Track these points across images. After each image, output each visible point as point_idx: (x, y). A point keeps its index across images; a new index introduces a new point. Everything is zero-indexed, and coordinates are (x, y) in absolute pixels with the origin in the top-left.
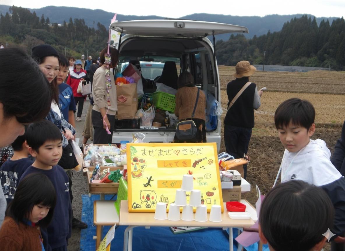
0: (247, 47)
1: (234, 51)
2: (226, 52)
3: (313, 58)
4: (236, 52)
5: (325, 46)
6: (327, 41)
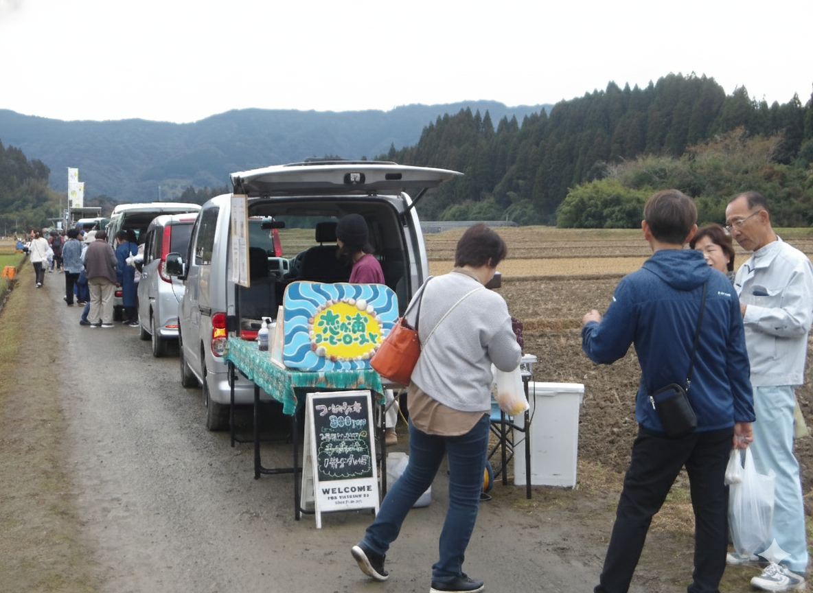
3: (486, 201)
5: (508, 175)
6: (513, 163)
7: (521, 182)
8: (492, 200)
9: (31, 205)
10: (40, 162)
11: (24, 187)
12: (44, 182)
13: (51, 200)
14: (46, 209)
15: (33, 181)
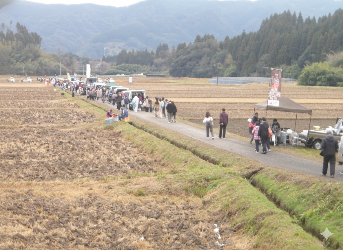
0: (217, 53)
1: (200, 58)
2: (190, 60)
3: (294, 65)
4: (203, 58)
5: (307, 50)
6: (310, 44)
7: (313, 55)
8: (297, 65)
9: (30, 60)
10: (36, 34)
11: (27, 48)
12: (38, 46)
13: (42, 56)
14: (39, 61)
15: (32, 45)
